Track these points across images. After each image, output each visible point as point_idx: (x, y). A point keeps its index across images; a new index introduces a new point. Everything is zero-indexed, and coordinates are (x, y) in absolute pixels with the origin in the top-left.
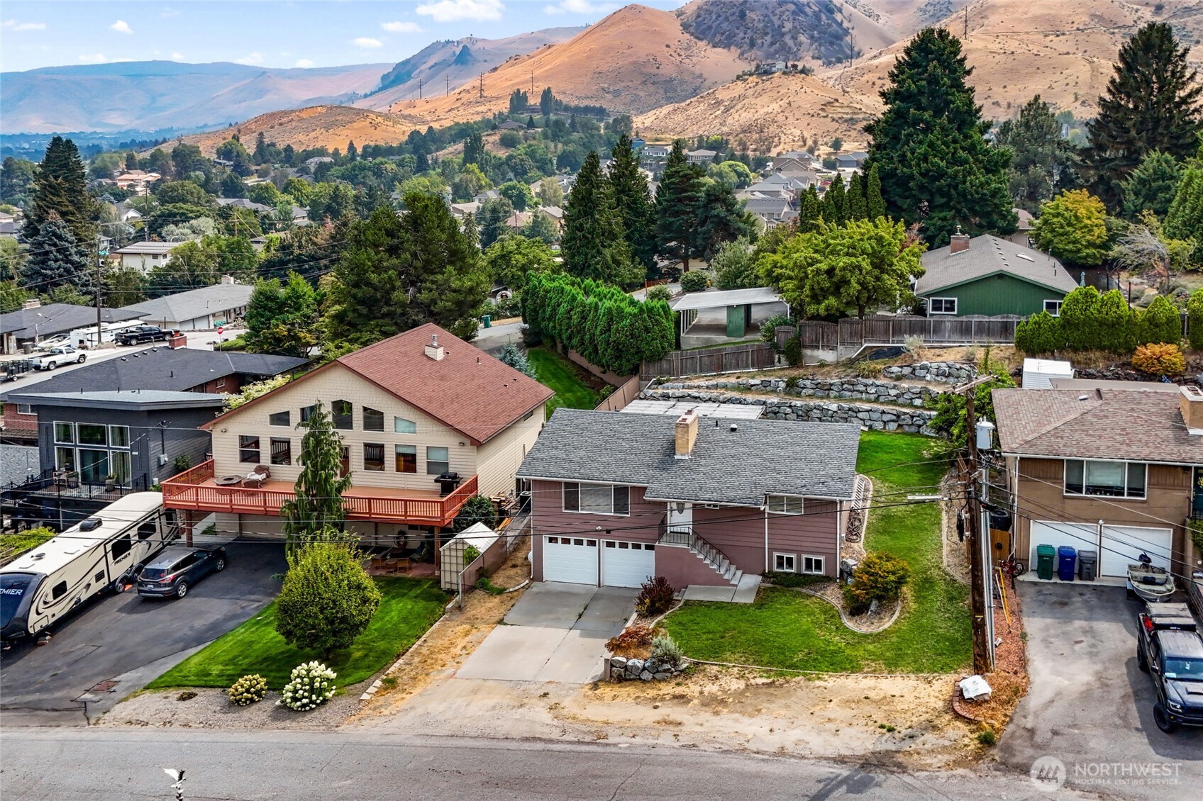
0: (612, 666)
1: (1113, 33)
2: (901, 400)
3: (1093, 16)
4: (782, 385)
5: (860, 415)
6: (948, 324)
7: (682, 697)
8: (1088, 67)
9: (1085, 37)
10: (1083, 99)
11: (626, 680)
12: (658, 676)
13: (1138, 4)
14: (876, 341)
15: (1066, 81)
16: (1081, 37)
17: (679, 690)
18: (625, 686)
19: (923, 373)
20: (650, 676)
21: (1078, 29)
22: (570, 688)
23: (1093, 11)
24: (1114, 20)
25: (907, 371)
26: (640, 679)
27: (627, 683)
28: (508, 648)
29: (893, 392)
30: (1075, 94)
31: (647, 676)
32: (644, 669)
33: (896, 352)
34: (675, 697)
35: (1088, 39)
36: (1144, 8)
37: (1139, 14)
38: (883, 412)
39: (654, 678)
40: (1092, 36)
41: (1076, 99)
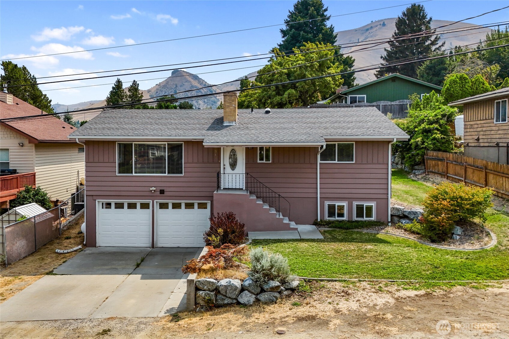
0: (197, 289)
7: (311, 318)
11: (218, 306)
12: (263, 297)
17: (302, 311)
18: (220, 313)
20: (252, 299)
22: (140, 323)
26: (239, 303)
27: (221, 310)
28: (57, 292)
31: (247, 298)
32: (243, 289)
34: (300, 319)
39: (258, 300)
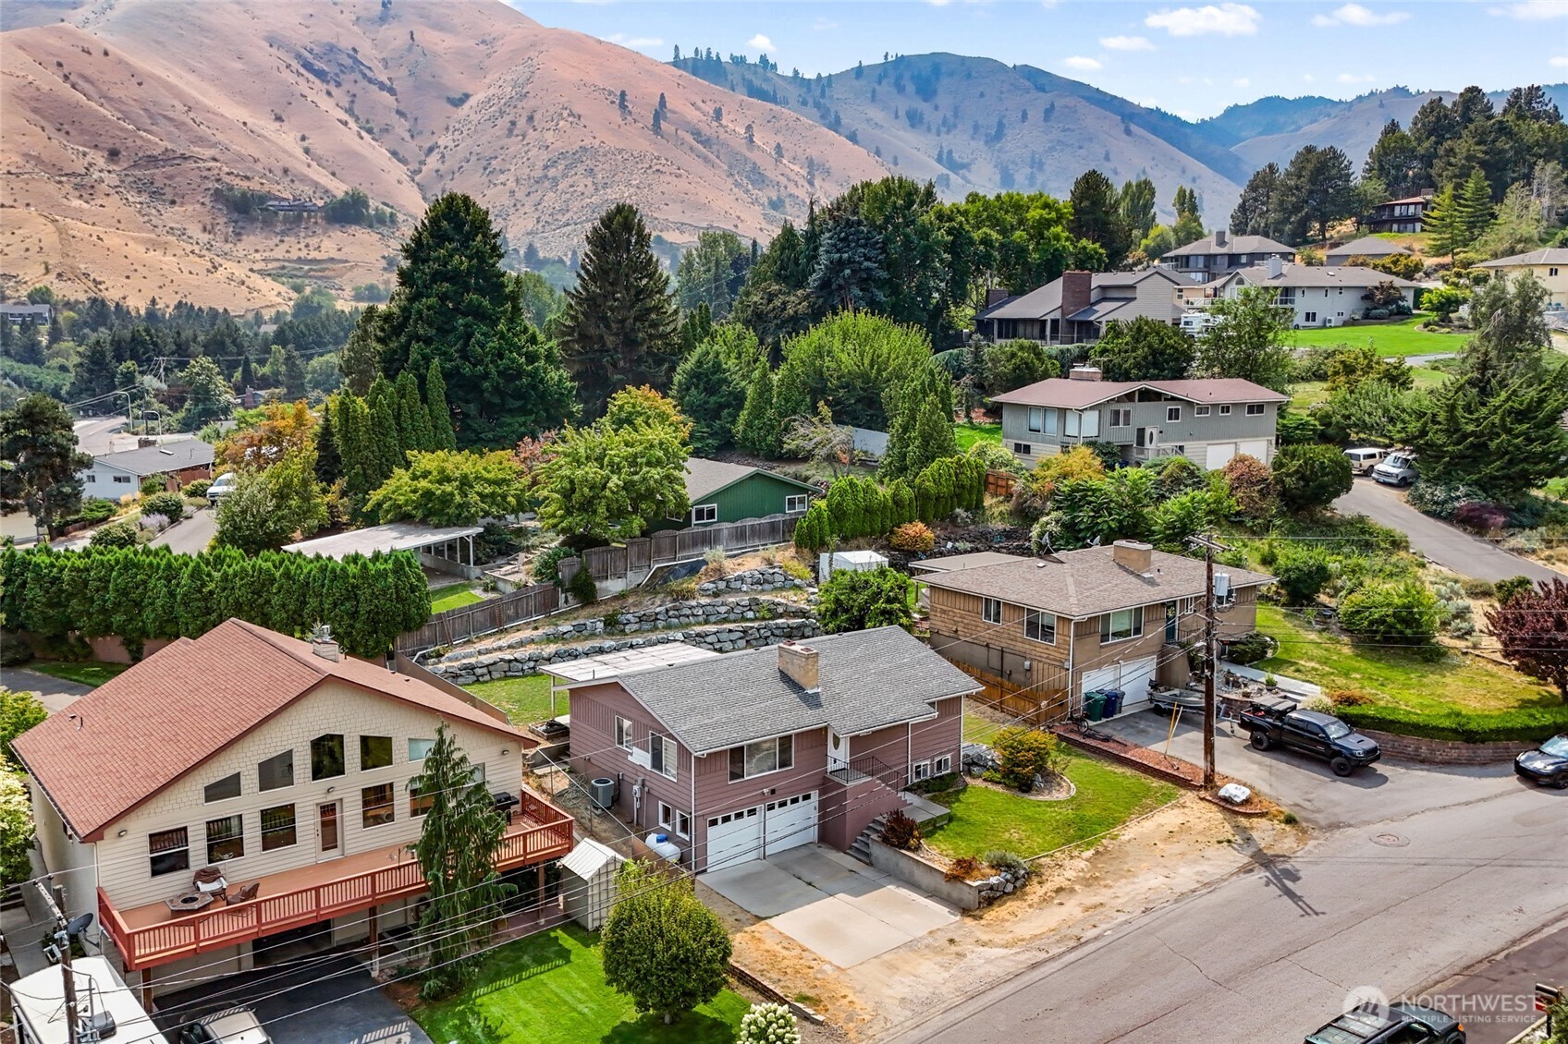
1: (60, 182)
2: (732, 616)
3: (27, 156)
4: (600, 625)
5: (709, 639)
6: (726, 532)
8: (51, 228)
9: (23, 185)
10: (59, 270)
13: (85, 146)
14: (663, 561)
15: (24, 246)
16: (17, 184)
19: (738, 584)
21: (9, 173)
23: (25, 150)
24: (59, 165)
25: (722, 585)
29: (723, 609)
30: (46, 264)
33: (693, 569)
35: (27, 187)
36: (92, 151)
37: (88, 158)
38: (730, 631)
40: (32, 184)
41: (47, 271)
